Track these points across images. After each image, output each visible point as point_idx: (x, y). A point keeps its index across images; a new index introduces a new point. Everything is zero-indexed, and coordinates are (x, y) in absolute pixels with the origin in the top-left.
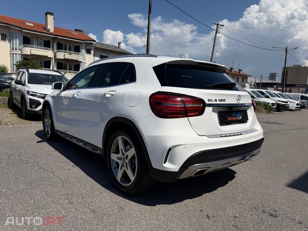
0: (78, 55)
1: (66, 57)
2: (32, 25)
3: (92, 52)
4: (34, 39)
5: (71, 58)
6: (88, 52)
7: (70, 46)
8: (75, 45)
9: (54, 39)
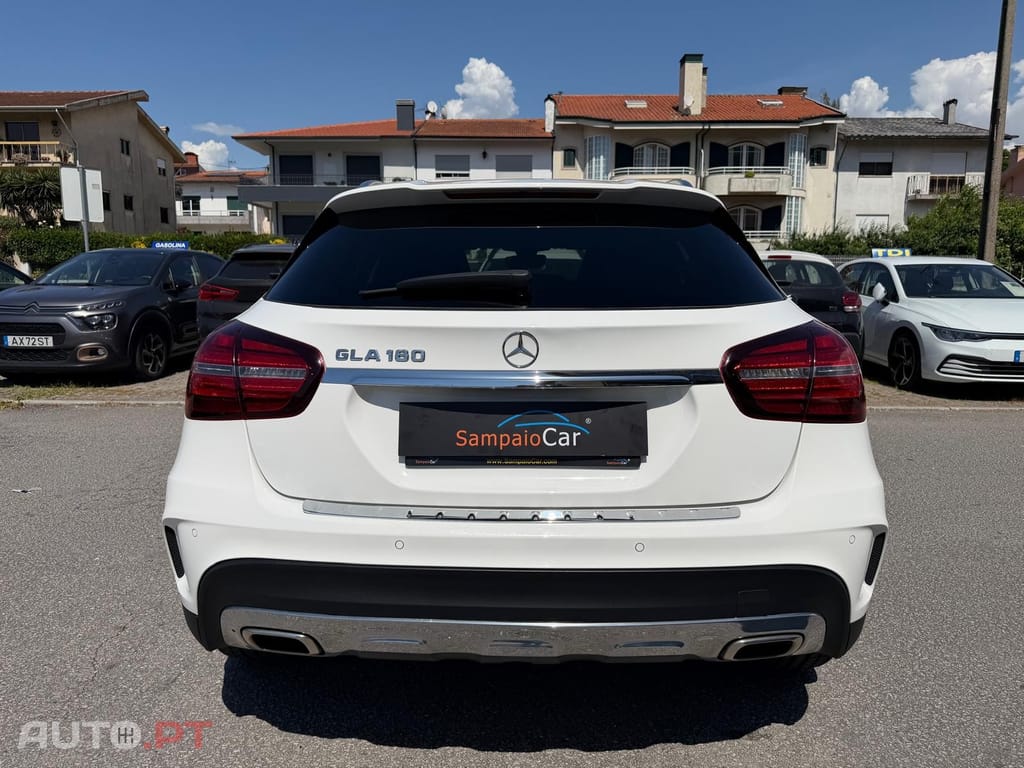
0: (777, 176)
1: (735, 189)
2: (643, 105)
3: (831, 156)
4: (645, 146)
5: (751, 190)
6: (817, 157)
7: (751, 149)
8: (770, 142)
9: (701, 135)
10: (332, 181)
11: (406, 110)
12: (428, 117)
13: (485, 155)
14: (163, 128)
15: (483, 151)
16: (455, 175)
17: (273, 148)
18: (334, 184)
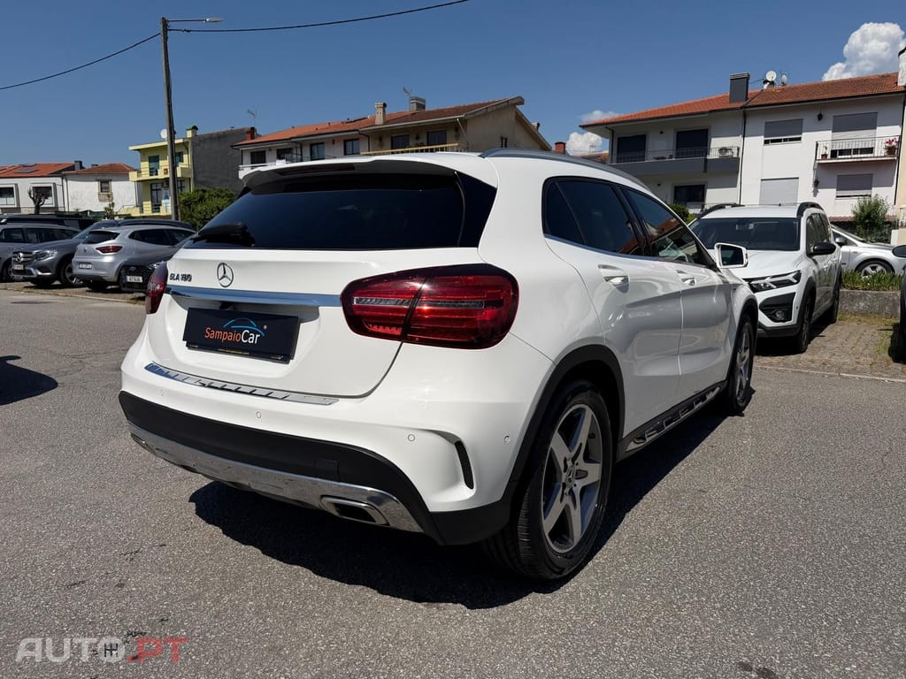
10: (661, 156)
11: (740, 83)
12: (765, 86)
13: (820, 117)
14: (535, 124)
15: (818, 114)
16: (785, 140)
17: (613, 132)
18: (663, 158)
